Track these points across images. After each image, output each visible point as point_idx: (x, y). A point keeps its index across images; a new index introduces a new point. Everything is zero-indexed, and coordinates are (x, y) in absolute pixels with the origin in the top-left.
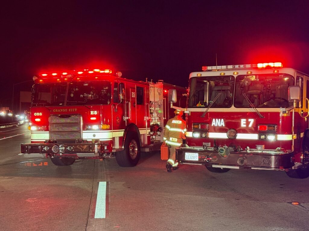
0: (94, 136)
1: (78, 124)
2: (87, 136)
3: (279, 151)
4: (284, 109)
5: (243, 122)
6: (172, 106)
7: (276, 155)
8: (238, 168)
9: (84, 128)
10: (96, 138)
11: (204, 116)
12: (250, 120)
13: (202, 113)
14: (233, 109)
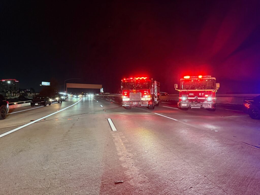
0: (145, 99)
1: (139, 95)
2: (143, 99)
3: (212, 102)
4: (213, 90)
5: (200, 94)
6: (176, 89)
7: (212, 104)
8: (200, 108)
9: (142, 97)
10: (146, 100)
11: (187, 92)
12: (202, 93)
13: (186, 91)
14: (196, 90)
